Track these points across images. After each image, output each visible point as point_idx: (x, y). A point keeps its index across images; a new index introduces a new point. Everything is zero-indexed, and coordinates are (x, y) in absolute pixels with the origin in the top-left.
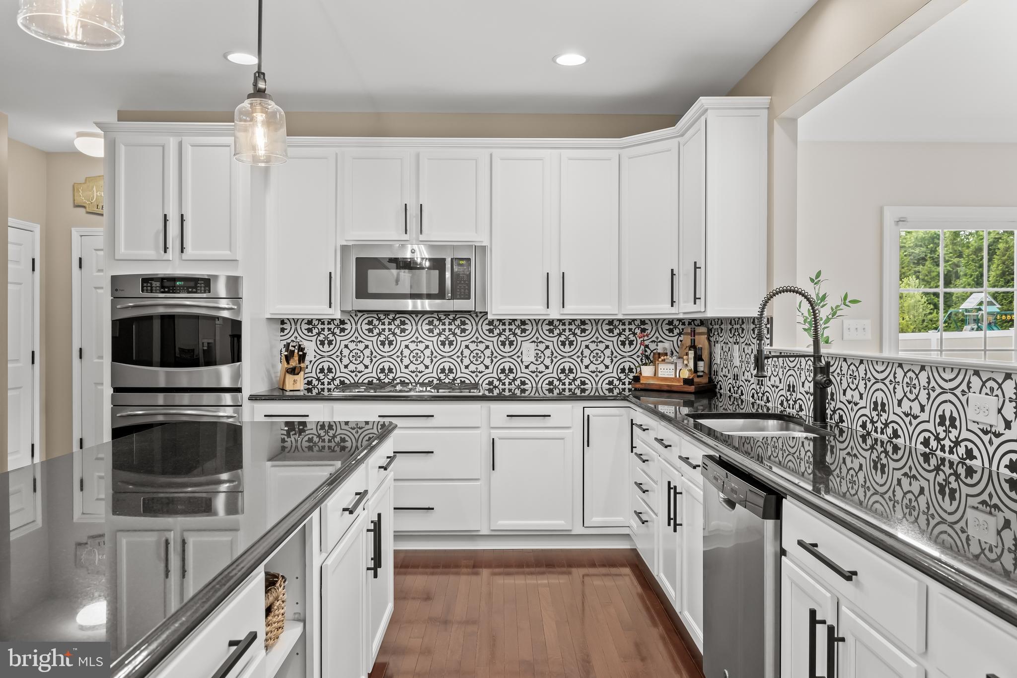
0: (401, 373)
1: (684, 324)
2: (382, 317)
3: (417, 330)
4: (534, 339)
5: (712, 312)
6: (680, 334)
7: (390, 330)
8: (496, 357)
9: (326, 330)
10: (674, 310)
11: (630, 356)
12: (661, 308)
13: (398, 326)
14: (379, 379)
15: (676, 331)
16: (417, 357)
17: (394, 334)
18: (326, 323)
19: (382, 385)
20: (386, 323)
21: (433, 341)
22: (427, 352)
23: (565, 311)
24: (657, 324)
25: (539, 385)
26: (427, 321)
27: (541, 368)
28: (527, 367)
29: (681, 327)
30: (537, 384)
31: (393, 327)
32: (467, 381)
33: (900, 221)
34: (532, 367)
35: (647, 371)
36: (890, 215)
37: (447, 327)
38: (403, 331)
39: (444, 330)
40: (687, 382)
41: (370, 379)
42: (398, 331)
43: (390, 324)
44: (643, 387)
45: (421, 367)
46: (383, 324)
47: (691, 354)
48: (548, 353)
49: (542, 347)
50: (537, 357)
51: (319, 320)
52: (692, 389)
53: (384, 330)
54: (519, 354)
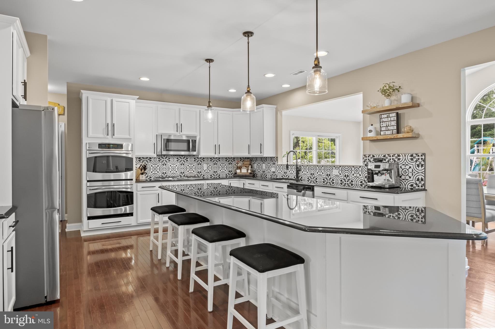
0: (169, 174)
1: (244, 158)
2: (163, 156)
3: (173, 161)
4: (207, 163)
5: (265, 155)
6: (243, 161)
7: (165, 160)
8: (196, 168)
9: (145, 161)
10: (249, 155)
11: (231, 167)
12: (245, 154)
13: (168, 159)
14: (162, 176)
15: (242, 160)
16: (173, 169)
17: (167, 162)
18: (145, 158)
19: (163, 178)
20: (164, 158)
21: (178, 164)
22: (177, 167)
23: (219, 155)
24: (237, 158)
25: (208, 176)
26: (176, 158)
27: (209, 171)
28: (205, 171)
29: (243, 159)
30: (207, 176)
31: (166, 160)
32: (188, 176)
33: (293, 134)
34: (206, 171)
35: (238, 171)
36: (292, 132)
37: (182, 160)
38: (169, 161)
39: (181, 160)
40: (250, 173)
41: (159, 176)
42: (168, 161)
43: (165, 159)
44: (237, 175)
45: (175, 172)
46: (163, 159)
47: (250, 166)
48: (210, 167)
49: (209, 165)
50: (207, 168)
51: (143, 158)
52: (252, 175)
53: (163, 161)
54: (203, 167)
